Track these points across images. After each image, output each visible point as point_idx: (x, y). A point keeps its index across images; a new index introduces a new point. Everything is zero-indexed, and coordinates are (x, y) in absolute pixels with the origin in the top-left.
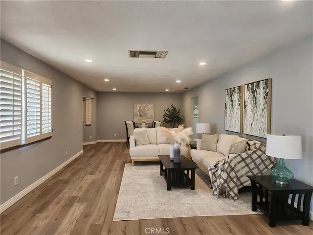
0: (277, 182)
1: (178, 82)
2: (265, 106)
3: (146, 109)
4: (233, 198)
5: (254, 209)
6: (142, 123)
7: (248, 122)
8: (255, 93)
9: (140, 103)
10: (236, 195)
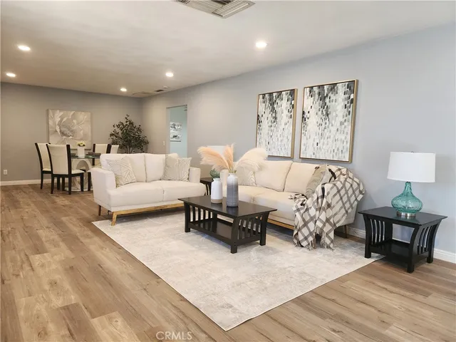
0: (403, 214)
1: (170, 75)
2: (347, 118)
3: (75, 121)
4: (328, 247)
5: (368, 255)
6: (79, 148)
7: (311, 141)
8: (327, 100)
9: (61, 110)
10: (332, 242)
